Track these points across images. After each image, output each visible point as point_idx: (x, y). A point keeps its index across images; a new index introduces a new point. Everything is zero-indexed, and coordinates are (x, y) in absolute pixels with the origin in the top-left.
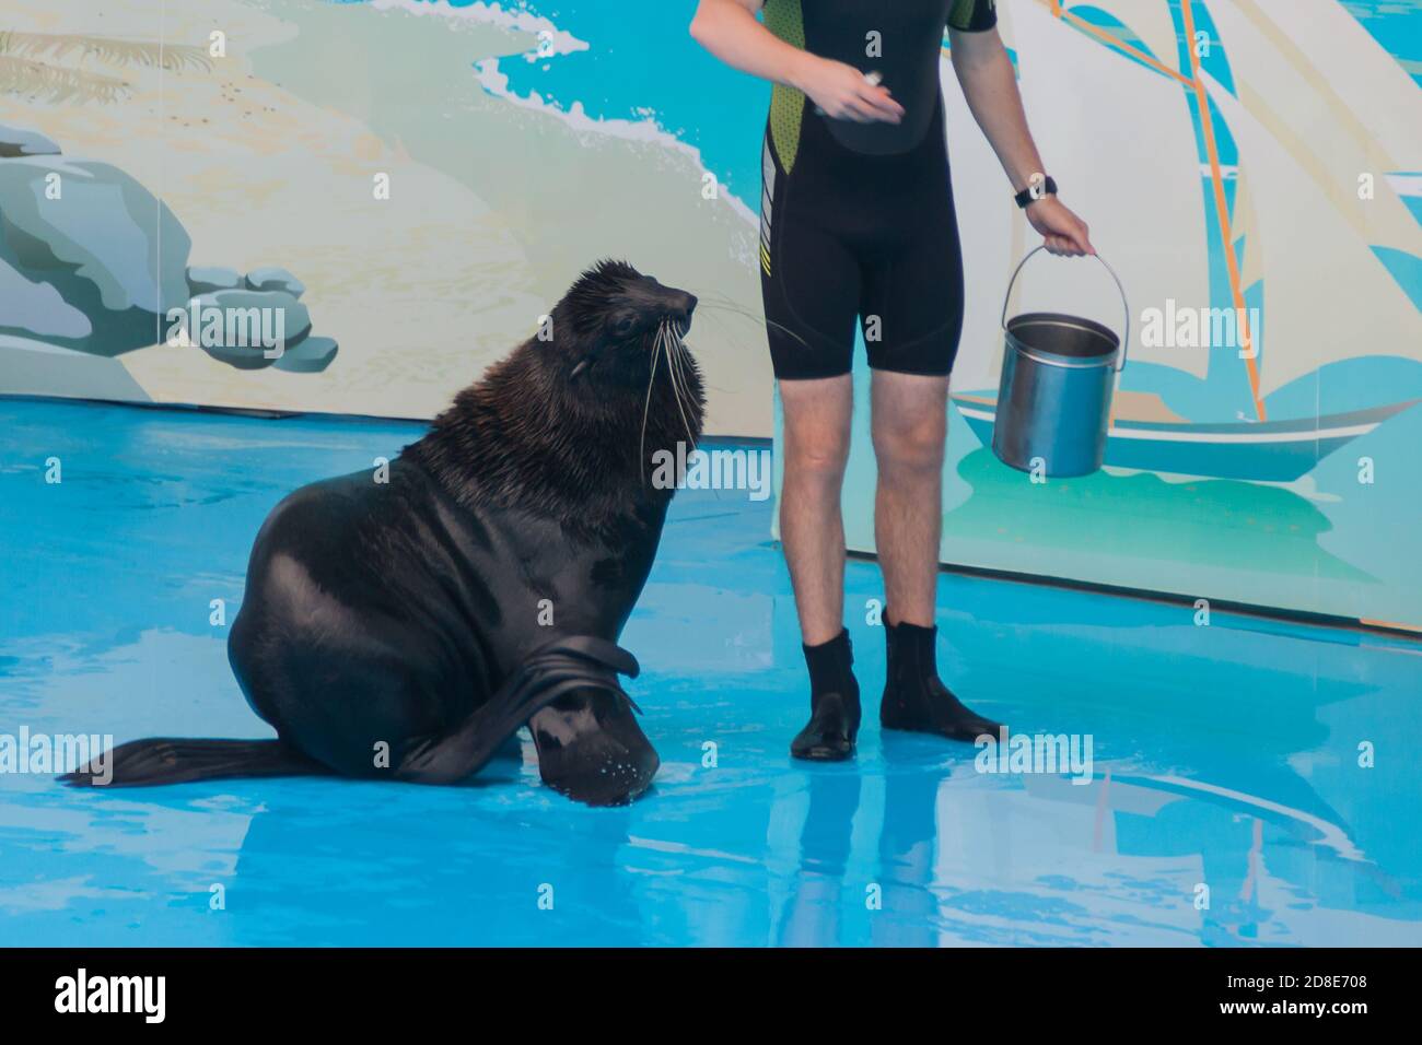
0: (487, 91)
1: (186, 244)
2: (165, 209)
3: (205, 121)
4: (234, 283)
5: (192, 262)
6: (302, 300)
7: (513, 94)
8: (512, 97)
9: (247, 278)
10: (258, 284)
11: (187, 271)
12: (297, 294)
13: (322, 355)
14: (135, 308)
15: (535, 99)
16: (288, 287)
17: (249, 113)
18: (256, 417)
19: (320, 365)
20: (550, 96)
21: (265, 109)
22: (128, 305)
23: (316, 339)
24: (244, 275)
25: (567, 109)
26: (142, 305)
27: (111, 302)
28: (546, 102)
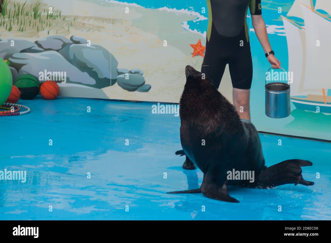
0: (185, 29)
1: (117, 63)
2: (112, 56)
3: (121, 36)
4: (128, 72)
5: (118, 67)
6: (143, 76)
7: (191, 29)
8: (190, 30)
9: (131, 71)
10: (133, 72)
11: (117, 70)
12: (142, 75)
13: (147, 88)
14: (105, 78)
15: (195, 31)
16: (140, 73)
17: (131, 34)
18: (133, 102)
19: (147, 90)
20: (199, 30)
21: (135, 33)
22: (104, 77)
23: (146, 85)
24: (130, 70)
25: (203, 33)
26: (108, 77)
27: (100, 76)
28: (198, 31)
